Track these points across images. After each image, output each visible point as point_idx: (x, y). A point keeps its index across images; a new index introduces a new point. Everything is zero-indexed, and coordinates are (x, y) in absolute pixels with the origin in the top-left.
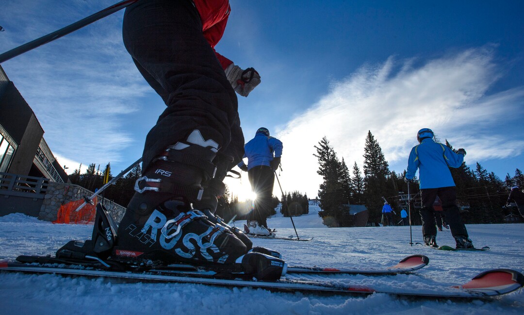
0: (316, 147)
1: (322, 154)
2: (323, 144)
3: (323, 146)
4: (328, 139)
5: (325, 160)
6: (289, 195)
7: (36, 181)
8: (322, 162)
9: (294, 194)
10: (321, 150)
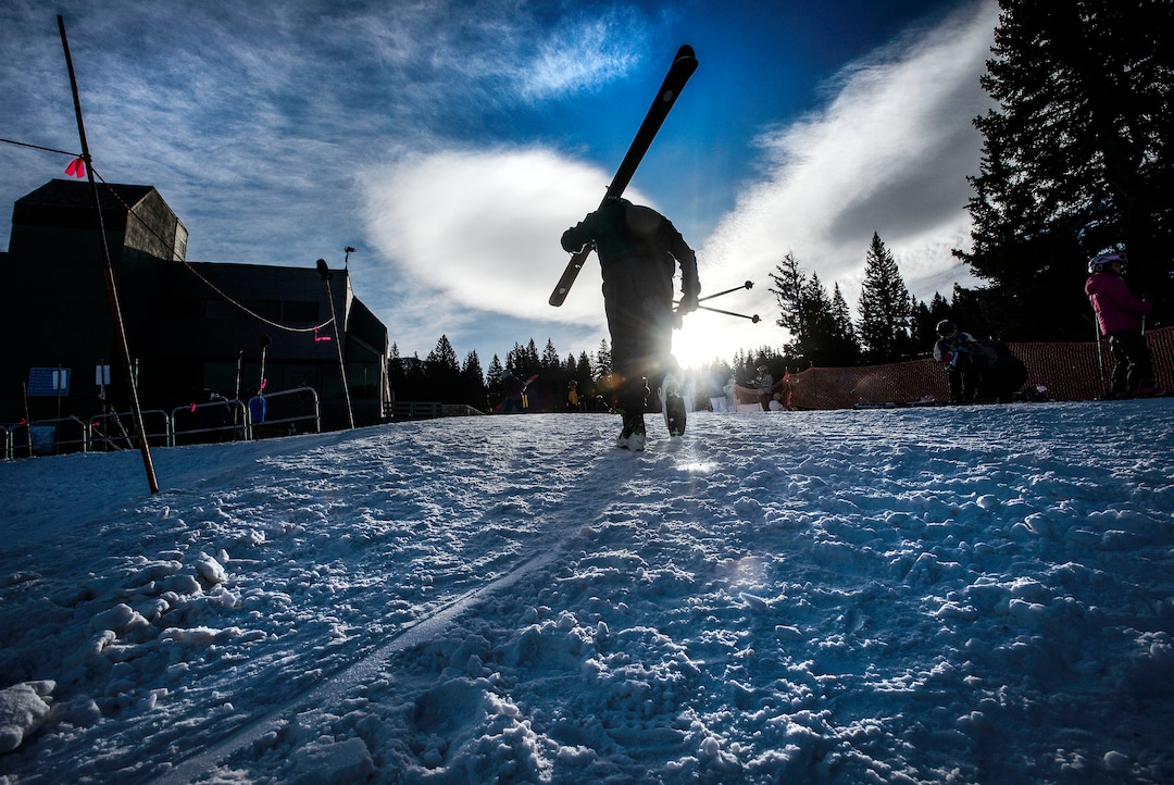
0: (771, 275)
1: (786, 287)
2: (786, 268)
3: (785, 273)
4: (796, 257)
5: (792, 297)
6: (750, 358)
7: (429, 406)
8: (786, 302)
9: (762, 354)
10: (782, 280)
